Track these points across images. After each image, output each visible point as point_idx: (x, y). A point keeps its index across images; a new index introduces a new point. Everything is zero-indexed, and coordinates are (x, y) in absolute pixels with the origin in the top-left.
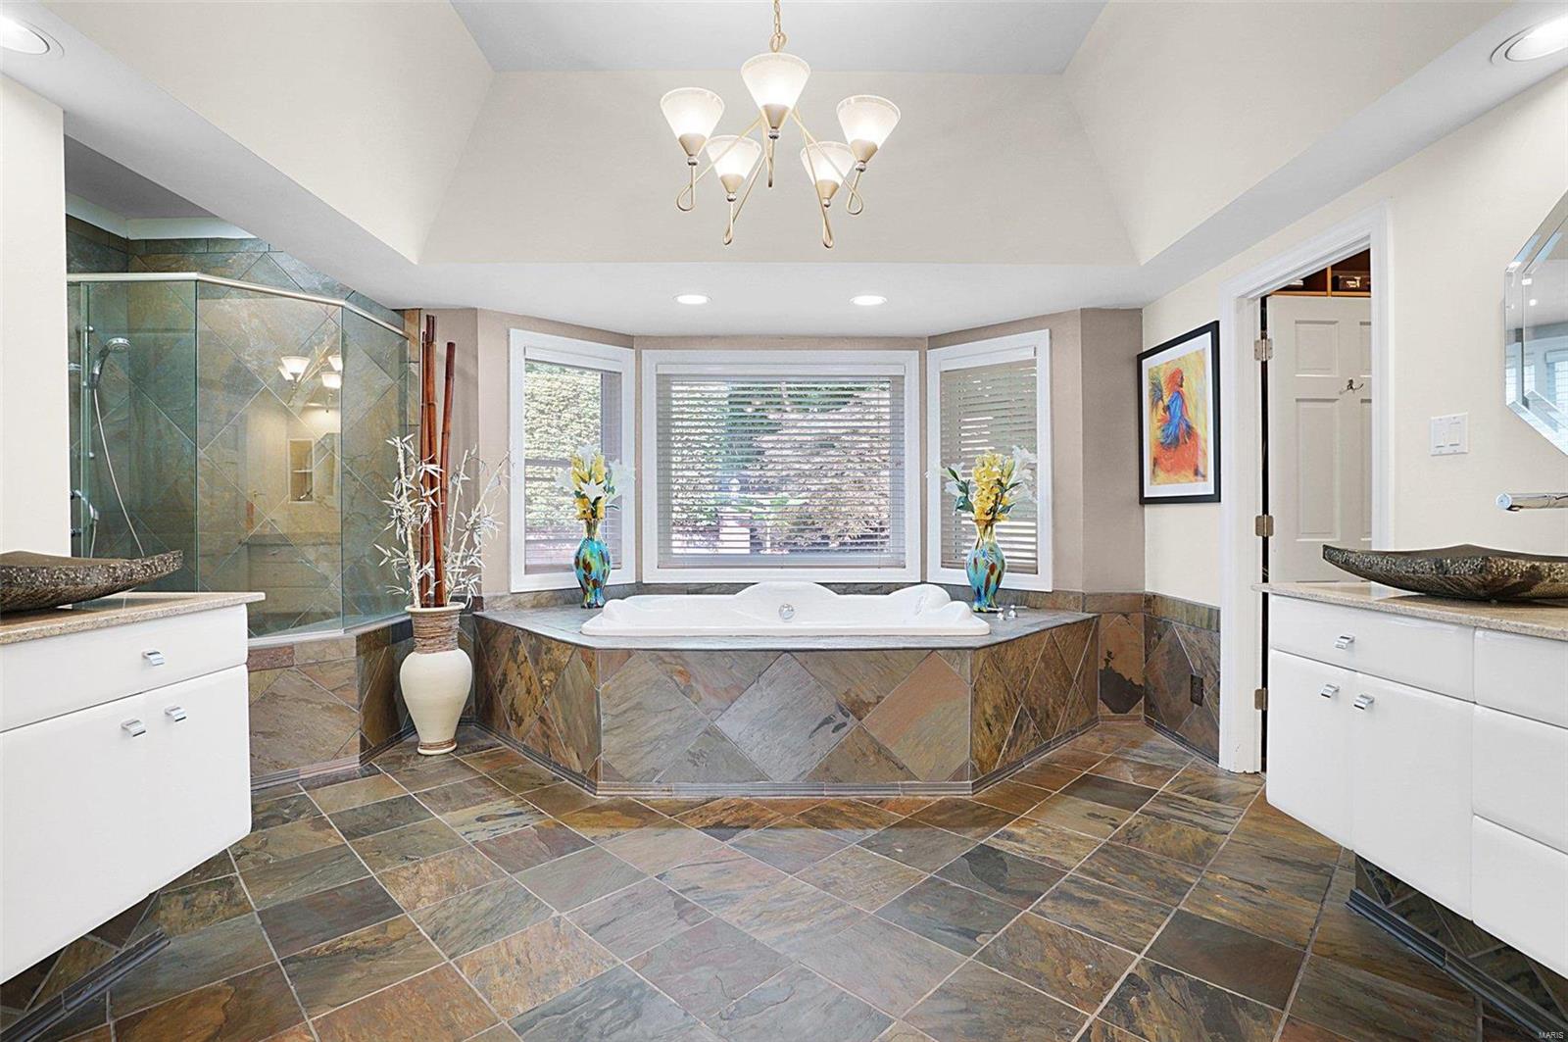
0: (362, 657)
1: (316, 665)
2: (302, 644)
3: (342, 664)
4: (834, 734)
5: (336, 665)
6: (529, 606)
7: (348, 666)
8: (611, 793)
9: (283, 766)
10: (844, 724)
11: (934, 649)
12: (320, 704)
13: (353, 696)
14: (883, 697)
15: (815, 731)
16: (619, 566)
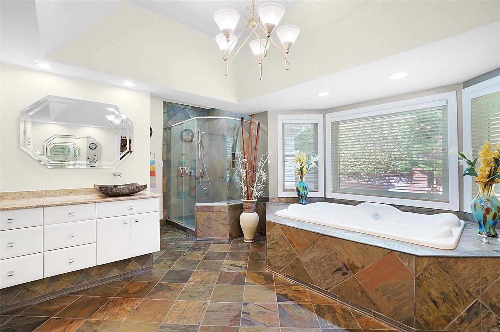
0: (231, 211)
1: (219, 211)
2: (216, 206)
3: (225, 212)
4: (343, 276)
5: (223, 213)
6: (284, 202)
7: (226, 214)
8: (269, 270)
9: (211, 236)
10: (347, 274)
11: (392, 250)
12: (220, 222)
13: (228, 221)
14: (365, 267)
15: (334, 272)
16: (317, 191)
